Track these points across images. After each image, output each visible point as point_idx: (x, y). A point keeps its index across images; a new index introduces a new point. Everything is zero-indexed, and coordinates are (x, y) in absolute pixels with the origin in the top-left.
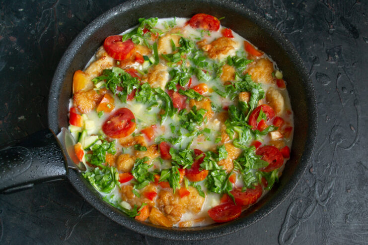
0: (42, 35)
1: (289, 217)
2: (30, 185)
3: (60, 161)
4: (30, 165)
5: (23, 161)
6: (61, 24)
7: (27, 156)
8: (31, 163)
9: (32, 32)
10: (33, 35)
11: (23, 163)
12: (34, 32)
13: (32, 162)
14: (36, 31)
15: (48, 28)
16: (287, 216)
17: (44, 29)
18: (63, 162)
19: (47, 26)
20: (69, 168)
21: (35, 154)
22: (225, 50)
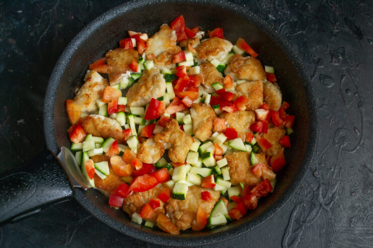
0: (41, 37)
1: (293, 221)
2: (37, 211)
3: (65, 182)
4: (34, 191)
5: (27, 187)
6: (60, 26)
7: (30, 181)
8: (35, 188)
9: (31, 34)
10: (32, 38)
11: (27, 188)
12: (33, 34)
13: (37, 186)
14: (36, 33)
15: (47, 30)
16: (291, 221)
17: (43, 31)
18: (68, 182)
19: (46, 28)
20: (75, 188)
21: (38, 177)
22: (215, 51)
